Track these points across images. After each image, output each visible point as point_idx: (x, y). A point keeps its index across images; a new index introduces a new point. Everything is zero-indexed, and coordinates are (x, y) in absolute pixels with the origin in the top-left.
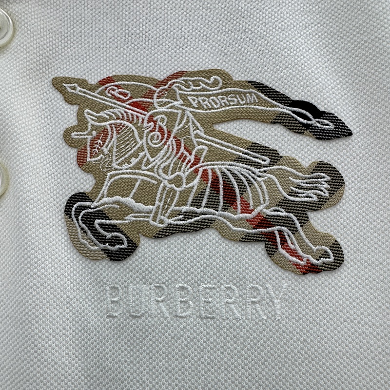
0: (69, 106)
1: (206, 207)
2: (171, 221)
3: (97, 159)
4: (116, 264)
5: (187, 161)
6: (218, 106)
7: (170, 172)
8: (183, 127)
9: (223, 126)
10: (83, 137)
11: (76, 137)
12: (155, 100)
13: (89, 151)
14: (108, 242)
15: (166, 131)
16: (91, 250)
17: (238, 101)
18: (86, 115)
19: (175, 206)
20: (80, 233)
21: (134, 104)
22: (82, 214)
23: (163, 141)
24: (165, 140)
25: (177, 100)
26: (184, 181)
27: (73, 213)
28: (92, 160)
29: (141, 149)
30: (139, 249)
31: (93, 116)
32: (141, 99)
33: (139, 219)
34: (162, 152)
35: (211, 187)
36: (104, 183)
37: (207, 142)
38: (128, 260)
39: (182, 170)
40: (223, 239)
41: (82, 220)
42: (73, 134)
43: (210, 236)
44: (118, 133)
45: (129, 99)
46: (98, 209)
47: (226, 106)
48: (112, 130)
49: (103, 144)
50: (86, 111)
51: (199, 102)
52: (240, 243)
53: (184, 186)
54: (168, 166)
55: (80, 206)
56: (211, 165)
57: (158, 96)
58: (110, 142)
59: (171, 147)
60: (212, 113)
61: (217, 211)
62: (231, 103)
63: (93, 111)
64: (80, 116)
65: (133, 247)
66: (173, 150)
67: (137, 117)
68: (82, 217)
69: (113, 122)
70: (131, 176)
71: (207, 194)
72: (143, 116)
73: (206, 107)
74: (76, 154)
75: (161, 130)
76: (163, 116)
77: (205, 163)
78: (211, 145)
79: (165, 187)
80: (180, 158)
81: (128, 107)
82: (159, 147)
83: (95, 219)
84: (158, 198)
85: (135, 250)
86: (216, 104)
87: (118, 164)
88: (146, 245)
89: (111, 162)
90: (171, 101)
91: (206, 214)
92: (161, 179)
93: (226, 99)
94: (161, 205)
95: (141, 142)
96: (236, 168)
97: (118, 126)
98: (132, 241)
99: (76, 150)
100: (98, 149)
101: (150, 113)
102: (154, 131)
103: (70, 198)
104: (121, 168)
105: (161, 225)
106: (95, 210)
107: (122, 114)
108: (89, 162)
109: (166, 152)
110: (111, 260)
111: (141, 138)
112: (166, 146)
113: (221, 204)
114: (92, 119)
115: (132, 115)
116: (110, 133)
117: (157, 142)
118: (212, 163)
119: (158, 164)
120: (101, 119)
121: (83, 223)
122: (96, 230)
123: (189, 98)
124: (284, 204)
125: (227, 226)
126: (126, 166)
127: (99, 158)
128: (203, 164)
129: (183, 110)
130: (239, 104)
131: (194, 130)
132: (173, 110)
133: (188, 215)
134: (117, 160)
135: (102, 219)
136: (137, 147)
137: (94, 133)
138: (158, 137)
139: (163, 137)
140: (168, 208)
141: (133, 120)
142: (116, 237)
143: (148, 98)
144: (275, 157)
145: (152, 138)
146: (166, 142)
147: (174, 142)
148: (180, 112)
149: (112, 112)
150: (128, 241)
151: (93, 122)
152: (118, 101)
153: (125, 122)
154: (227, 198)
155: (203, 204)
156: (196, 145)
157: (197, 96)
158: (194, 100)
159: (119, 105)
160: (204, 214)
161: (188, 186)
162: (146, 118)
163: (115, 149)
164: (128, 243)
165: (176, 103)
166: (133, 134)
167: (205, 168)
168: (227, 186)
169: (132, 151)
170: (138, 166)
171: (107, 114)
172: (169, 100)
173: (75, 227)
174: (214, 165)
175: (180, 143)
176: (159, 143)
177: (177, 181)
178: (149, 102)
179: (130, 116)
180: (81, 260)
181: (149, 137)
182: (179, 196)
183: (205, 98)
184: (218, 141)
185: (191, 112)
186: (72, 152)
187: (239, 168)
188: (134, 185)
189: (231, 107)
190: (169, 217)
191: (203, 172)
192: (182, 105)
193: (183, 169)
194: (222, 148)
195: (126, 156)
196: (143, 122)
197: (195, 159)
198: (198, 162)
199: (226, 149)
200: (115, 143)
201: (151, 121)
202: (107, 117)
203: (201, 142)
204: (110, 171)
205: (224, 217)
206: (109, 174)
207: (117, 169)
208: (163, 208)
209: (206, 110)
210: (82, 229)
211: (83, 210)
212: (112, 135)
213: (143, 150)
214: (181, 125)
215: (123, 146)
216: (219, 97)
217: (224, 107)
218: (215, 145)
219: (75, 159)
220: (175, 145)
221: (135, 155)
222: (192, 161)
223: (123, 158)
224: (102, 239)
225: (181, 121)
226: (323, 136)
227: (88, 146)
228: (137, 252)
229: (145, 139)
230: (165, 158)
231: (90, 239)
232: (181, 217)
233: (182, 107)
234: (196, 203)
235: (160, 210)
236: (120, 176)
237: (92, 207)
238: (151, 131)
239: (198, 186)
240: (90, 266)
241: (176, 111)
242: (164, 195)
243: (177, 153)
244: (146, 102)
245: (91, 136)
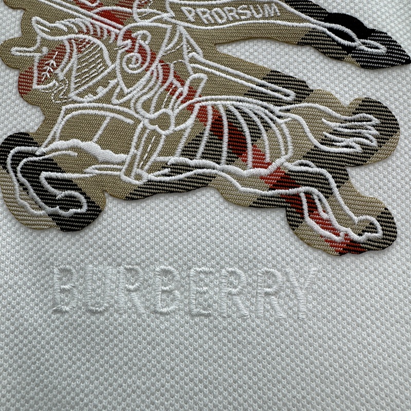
0: (10, 10)
1: (203, 158)
2: (152, 176)
3: (48, 86)
4: (69, 235)
5: (177, 93)
6: (224, 21)
7: (152, 108)
8: (174, 47)
9: (230, 47)
10: (28, 54)
11: (19, 54)
12: (135, 10)
13: (36, 75)
14: (59, 204)
15: (149, 52)
16: (33, 215)
17: (252, 14)
18: (34, 23)
19: (159, 155)
20: (18, 191)
21: (105, 14)
22: (22, 163)
23: (145, 66)
24: (147, 64)
25: (166, 12)
26: (173, 121)
27: (9, 161)
28: (39, 87)
29: (112, 75)
30: (105, 216)
31: (45, 26)
32: (115, 8)
33: (105, 172)
34: (143, 81)
35: (211, 131)
36: (56, 120)
37: (207, 69)
38: (87, 230)
39: (170, 106)
40: (226, 204)
41: (21, 172)
42: (14, 49)
43: (207, 198)
44: (79, 51)
45: (97, 7)
46: (46, 157)
47: (235, 20)
48: (71, 47)
49: (58, 66)
50: (34, 19)
51: (197, 14)
52: (250, 210)
53: (172, 128)
54: (150, 100)
55: (19, 152)
56: (212, 100)
57: (139, 5)
58: (67, 63)
59: (155, 74)
60: (214, 29)
61: (219, 163)
62: (243, 17)
63: (44, 19)
64: (26, 25)
65: (95, 212)
66: (158, 78)
67: (109, 32)
68: (22, 168)
69: (73, 36)
70: (97, 112)
71: (205, 139)
72: (117, 31)
73: (206, 22)
74: (16, 78)
75: (142, 51)
76: (145, 32)
77: (204, 98)
78: (212, 73)
79: (144, 128)
80: (167, 90)
81: (96, 16)
82: (139, 73)
83: (41, 171)
84: (134, 144)
85: (97, 215)
86: (221, 18)
87: (78, 95)
88: (115, 209)
89: (68, 91)
90: (158, 12)
91: (203, 168)
92: (140, 117)
93: (235, 11)
94: (139, 153)
95: (113, 66)
96: (247, 105)
97: (79, 42)
98: (94, 203)
99: (17, 72)
100: (49, 72)
101: (126, 28)
102: (132, 52)
103: (6, 140)
104: (81, 99)
105: (137, 182)
106: (41, 158)
107: (87, 27)
108: (36, 90)
109: (149, 81)
110: (62, 229)
111: (113, 60)
112: (149, 73)
113: (225, 154)
114: (43, 31)
115: (101, 28)
116: (68, 51)
117: (135, 66)
118: (213, 97)
119: (136, 96)
120: (55, 32)
121: (23, 176)
122: (42, 187)
123: (183, 8)
124: (314, 155)
125: (232, 185)
126: (90, 97)
127: (51, 84)
128: (201, 99)
129: (175, 25)
130: (253, 18)
131: (189, 52)
132: (160, 25)
133: (177, 168)
134: (76, 89)
135: (51, 171)
136: (106, 72)
137: (45, 50)
138: (137, 60)
139: (144, 60)
140: (149, 158)
141: (102, 36)
142: (71, 197)
143: (125, 6)
144: (302, 90)
145: (129, 61)
146: (149, 67)
147: (160, 67)
148: (169, 27)
149: (73, 23)
150: (88, 202)
151: (44, 35)
152: (81, 7)
153: (90, 38)
154: (233, 145)
155: (199, 154)
156: (191, 72)
157: (194, 7)
158: (190, 12)
159: (84, 14)
160: (200, 168)
161: (179, 128)
162: (122, 33)
163: (74, 74)
164: (88, 206)
165: (165, 16)
166: (102, 54)
167: (204, 104)
168: (234, 130)
169: (99, 78)
170: (107, 99)
171: (65, 25)
172: (155, 11)
173: (12, 182)
174: (216, 100)
175: (169, 69)
176: (138, 68)
177: (163, 122)
178: (126, 13)
179: (99, 30)
180: (18, 229)
181: (125, 60)
182: (165, 141)
183: (205, 10)
184: (223, 67)
185: (185, 27)
186: (11, 75)
187: (251, 105)
188: (101, 125)
189: (241, 23)
190: (150, 171)
191: (200, 110)
192: (173, 18)
193: (171, 104)
194: (228, 77)
195: (91, 84)
196: (116, 39)
197: (189, 91)
198: (194, 95)
199: (233, 79)
200: (75, 66)
201: (128, 38)
202: (65, 29)
203: (198, 69)
204: (66, 103)
205: (229, 173)
206: (64, 108)
207: (75, 102)
208: (142, 157)
209: (206, 25)
210: (22, 185)
211: (24, 157)
212: (71, 54)
213: (115, 77)
214: (171, 45)
215: (86, 70)
216: (226, 8)
217: (232, 22)
218: (218, 73)
219: (16, 85)
220: (161, 72)
221: (104, 83)
222: (185, 94)
223: (86, 87)
224: (50, 200)
225: (170, 40)
226: (370, 63)
227: (35, 68)
228: (100, 219)
229: (118, 61)
230: (147, 89)
231: (33, 199)
232: (166, 171)
233: (173, 21)
234: (189, 151)
235: (137, 160)
236: (80, 112)
237: (37, 153)
238: (128, 52)
239: (192, 129)
240: (30, 238)
241: (164, 26)
242: (144, 139)
243: (164, 82)
244: (122, 12)
245: (40, 54)
